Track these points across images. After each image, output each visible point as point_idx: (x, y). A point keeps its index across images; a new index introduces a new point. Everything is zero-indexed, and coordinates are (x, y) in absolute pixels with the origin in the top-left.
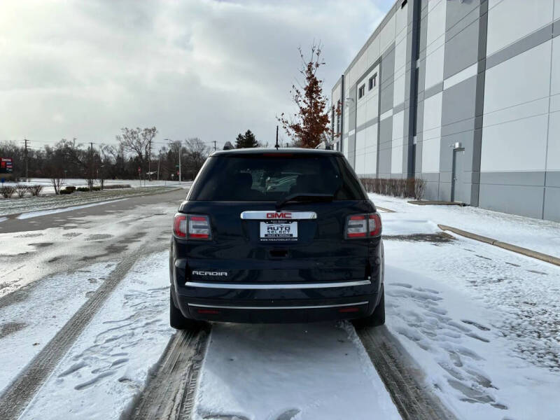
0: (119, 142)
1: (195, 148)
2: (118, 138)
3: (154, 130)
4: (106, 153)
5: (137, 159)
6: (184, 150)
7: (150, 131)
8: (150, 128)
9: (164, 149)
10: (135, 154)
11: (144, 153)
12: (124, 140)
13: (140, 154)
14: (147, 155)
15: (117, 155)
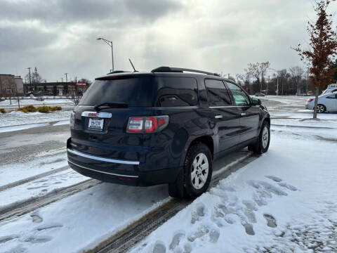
0: (246, 73)
1: (296, 74)
2: (245, 70)
3: (267, 63)
4: (239, 79)
5: (256, 82)
6: (288, 75)
7: (265, 64)
8: (265, 62)
9: (274, 75)
10: (256, 79)
11: (260, 78)
12: (248, 71)
13: (258, 79)
14: (263, 80)
15: (245, 80)
